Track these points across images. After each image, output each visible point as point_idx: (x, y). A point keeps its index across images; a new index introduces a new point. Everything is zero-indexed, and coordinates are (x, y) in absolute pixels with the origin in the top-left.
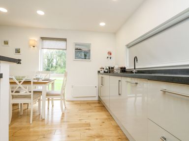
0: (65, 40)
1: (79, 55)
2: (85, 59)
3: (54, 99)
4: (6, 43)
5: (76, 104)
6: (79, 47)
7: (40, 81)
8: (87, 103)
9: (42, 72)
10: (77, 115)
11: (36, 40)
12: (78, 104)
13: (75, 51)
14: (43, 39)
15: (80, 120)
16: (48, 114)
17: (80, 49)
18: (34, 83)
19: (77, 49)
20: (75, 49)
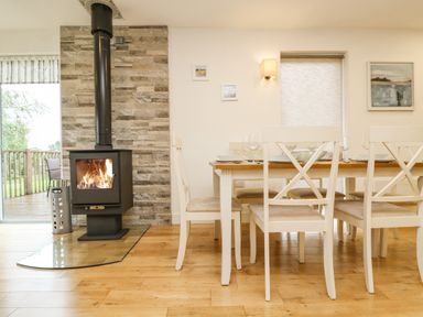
1: (384, 95)
2: (399, 105)
4: (201, 72)
13: (373, 86)
19: (377, 79)
20: (372, 80)
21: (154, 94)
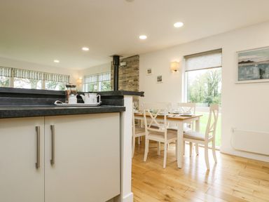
0: (220, 51)
1: (248, 73)
2: (261, 78)
3: (199, 145)
4: (149, 71)
5: (238, 162)
6: (245, 58)
7: (178, 116)
8: (264, 167)
9: (184, 105)
10: (232, 180)
11: (178, 61)
12: (243, 163)
13: (239, 67)
14: (187, 57)
15: (234, 190)
16: (191, 165)
17: (249, 62)
18: (169, 118)
19: (243, 62)
20: (239, 63)
21: (134, 83)
